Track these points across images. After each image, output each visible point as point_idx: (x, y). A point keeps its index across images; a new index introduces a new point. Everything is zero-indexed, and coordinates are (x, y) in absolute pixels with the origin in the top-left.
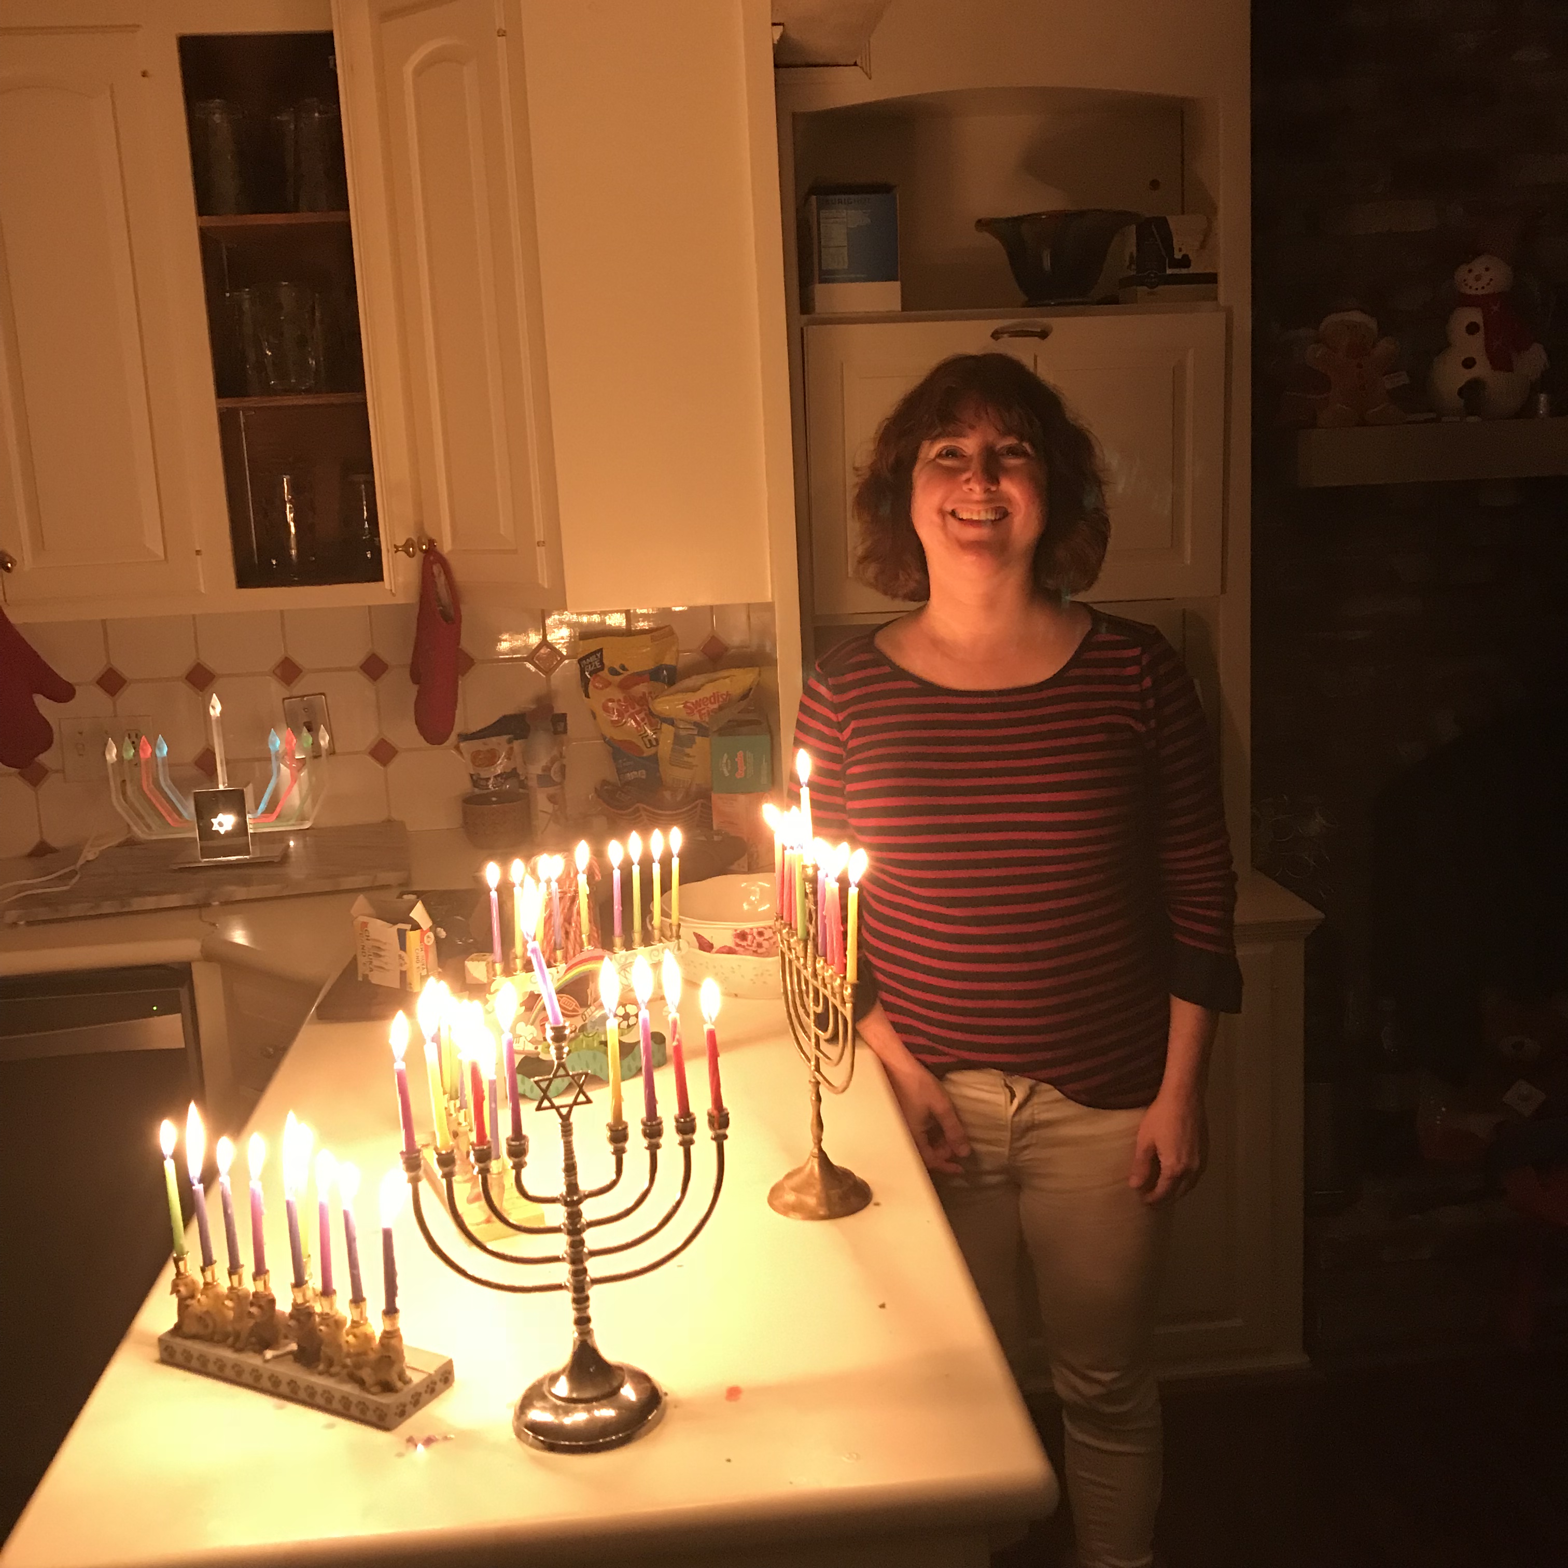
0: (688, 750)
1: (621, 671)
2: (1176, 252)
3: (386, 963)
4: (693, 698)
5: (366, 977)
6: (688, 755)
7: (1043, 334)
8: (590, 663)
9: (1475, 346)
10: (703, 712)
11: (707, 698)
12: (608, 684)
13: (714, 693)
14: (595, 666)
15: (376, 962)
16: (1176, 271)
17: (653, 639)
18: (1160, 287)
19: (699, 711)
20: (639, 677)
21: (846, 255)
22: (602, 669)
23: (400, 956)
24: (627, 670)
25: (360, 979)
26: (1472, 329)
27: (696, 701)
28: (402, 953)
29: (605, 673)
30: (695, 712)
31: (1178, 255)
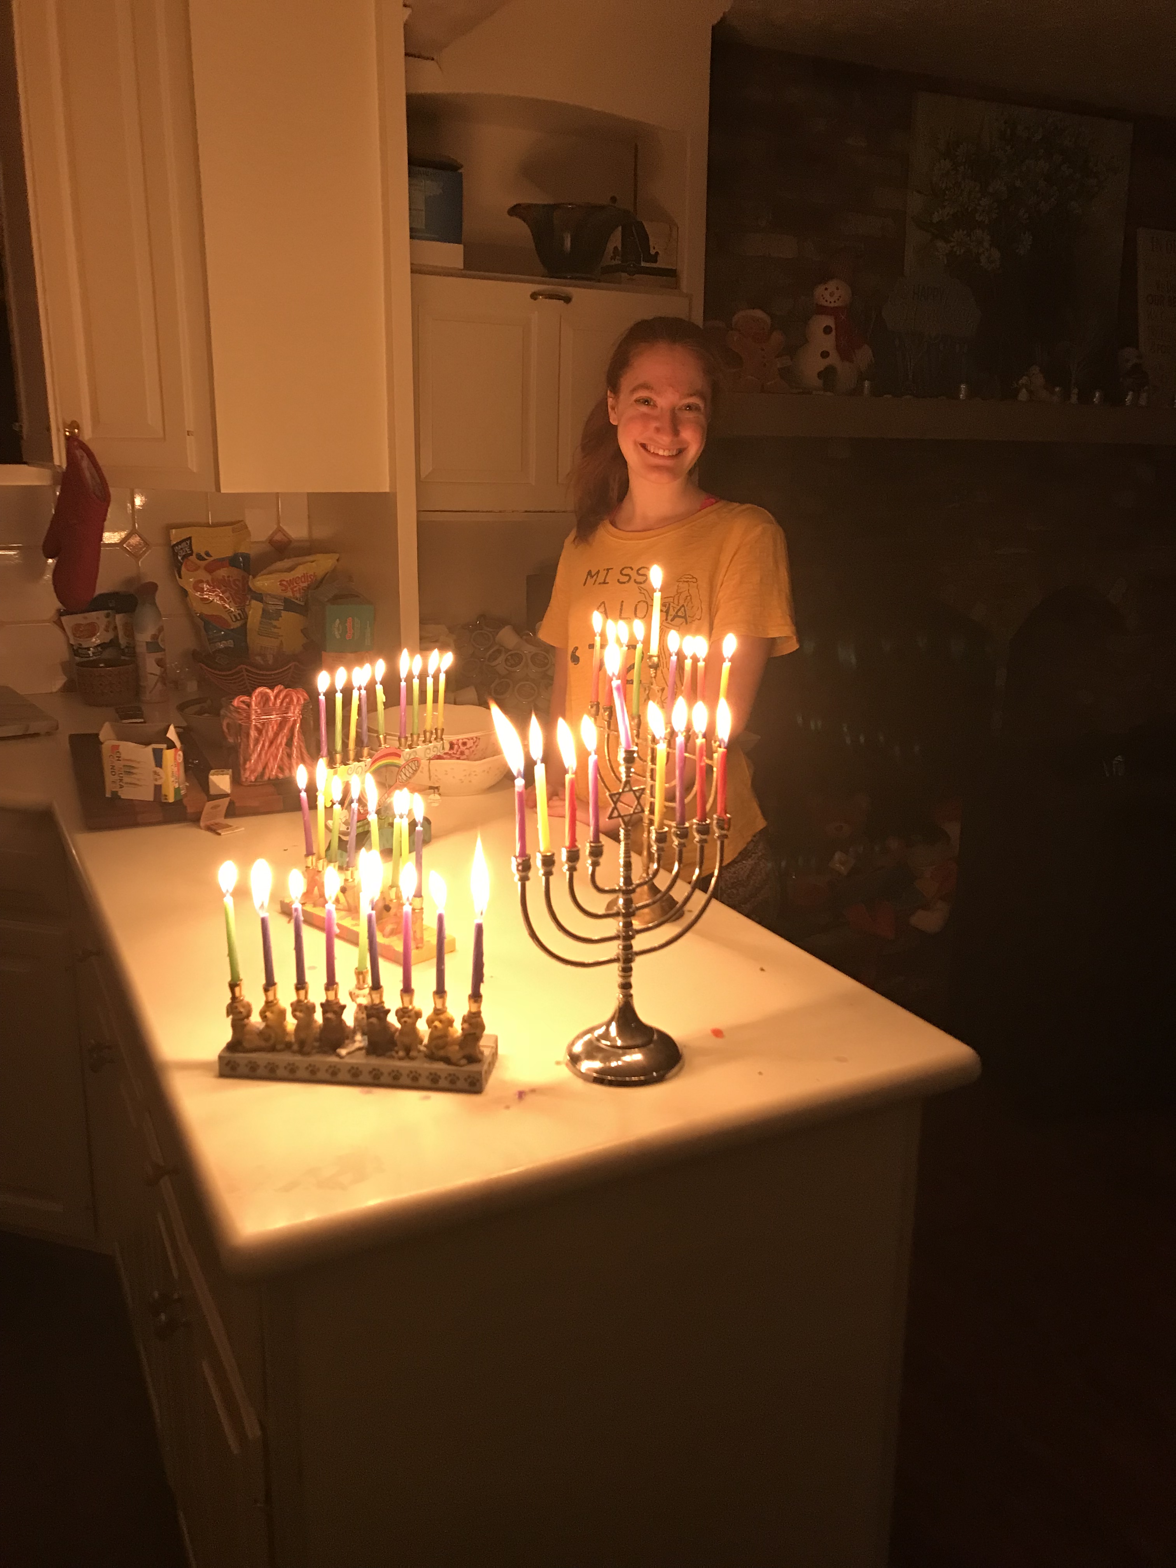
0: (275, 623)
1: (206, 558)
2: (652, 249)
3: (138, 780)
4: (288, 576)
5: (115, 794)
6: (275, 627)
7: (567, 300)
8: (181, 549)
9: (828, 343)
10: (295, 589)
11: (299, 578)
12: (197, 568)
13: (304, 574)
14: (186, 551)
15: (127, 779)
16: (648, 265)
17: (234, 531)
18: (636, 276)
19: (292, 589)
20: (220, 563)
21: (424, 218)
22: (191, 554)
23: (155, 773)
24: (211, 556)
25: (108, 795)
26: (827, 330)
27: (290, 580)
28: (158, 769)
29: (193, 558)
30: (289, 589)
31: (653, 252)
